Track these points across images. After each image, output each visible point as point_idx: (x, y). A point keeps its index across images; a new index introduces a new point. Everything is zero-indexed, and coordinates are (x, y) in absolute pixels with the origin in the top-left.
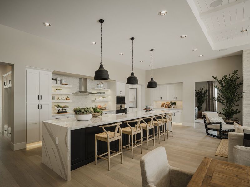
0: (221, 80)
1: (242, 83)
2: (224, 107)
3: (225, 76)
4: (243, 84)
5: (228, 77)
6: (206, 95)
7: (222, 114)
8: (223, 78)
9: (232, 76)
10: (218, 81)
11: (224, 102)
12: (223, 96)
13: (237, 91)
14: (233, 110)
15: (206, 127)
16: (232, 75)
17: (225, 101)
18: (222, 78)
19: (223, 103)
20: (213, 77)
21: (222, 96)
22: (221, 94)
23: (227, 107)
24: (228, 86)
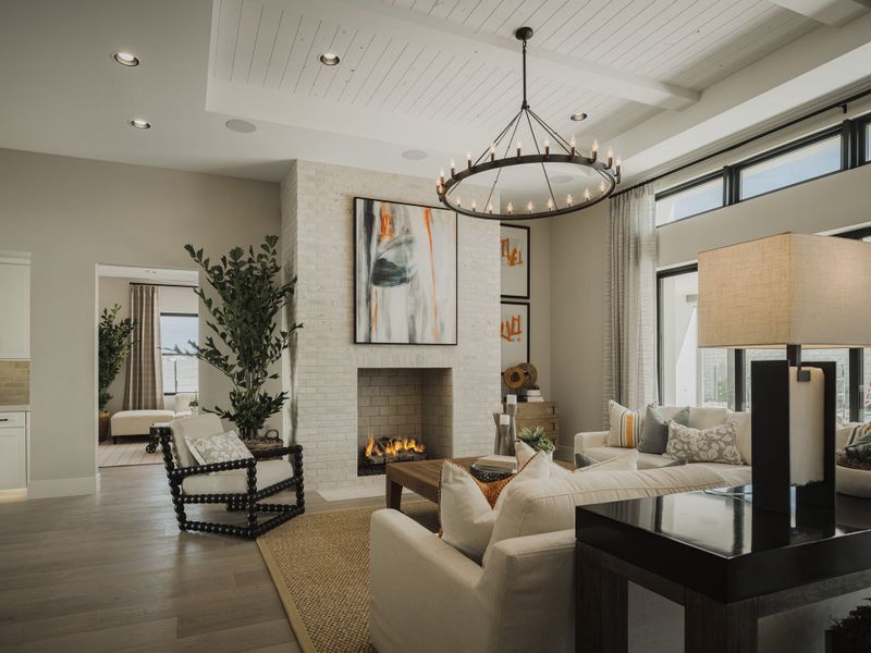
0: (219, 268)
1: (289, 290)
2: (230, 385)
3: (236, 253)
4: (292, 291)
5: (244, 258)
6: (125, 341)
7: (228, 415)
8: (229, 259)
9: (261, 256)
10: (209, 272)
11: (230, 362)
12: (229, 339)
13: (274, 318)
14: (264, 398)
15: (175, 492)
16: (258, 250)
17: (233, 359)
18: (224, 260)
19: (227, 368)
20: (189, 248)
21: (223, 336)
22: (221, 329)
23: (243, 385)
24: (246, 296)
